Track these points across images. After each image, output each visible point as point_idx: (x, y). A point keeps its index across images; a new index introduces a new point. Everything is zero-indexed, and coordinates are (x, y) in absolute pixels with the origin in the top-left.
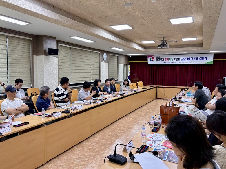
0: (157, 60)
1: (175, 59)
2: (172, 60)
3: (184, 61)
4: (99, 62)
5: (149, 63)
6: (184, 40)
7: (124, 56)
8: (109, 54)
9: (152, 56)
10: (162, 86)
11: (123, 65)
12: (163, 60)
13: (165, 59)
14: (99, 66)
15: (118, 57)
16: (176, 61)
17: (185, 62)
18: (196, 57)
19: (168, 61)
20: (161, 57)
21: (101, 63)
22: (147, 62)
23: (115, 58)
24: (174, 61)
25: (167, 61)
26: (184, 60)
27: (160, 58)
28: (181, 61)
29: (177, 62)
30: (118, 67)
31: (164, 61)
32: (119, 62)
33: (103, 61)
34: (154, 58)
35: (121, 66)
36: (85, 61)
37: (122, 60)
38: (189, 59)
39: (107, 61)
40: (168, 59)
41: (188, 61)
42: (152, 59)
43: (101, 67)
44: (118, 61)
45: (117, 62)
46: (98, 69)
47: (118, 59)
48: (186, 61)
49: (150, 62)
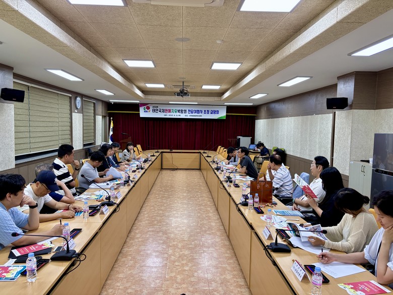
0: (154, 111)
1: (179, 110)
2: (176, 112)
3: (192, 114)
4: (69, 112)
5: (141, 116)
6: (205, 87)
7: (103, 101)
8: (84, 99)
9: (146, 106)
10: (169, 151)
11: (101, 117)
12: (163, 111)
13: (166, 110)
14: (69, 120)
15: (94, 104)
16: (180, 114)
17: (193, 116)
18: (206, 110)
19: (170, 114)
20: (160, 107)
21: (73, 114)
22: (139, 114)
23: (91, 106)
24: (178, 114)
25: (168, 114)
26: (192, 112)
27: (158, 109)
28: (187, 114)
29: (183, 116)
30: (95, 120)
31: (165, 114)
32: (96, 112)
33: (76, 111)
34: (149, 109)
35: (99, 119)
36: (49, 110)
37: (100, 108)
38: (198, 112)
39: (81, 111)
40: (170, 111)
41: (196, 114)
42: (146, 110)
43: (73, 122)
44: (94, 110)
45: (93, 112)
46: (69, 124)
47: (94, 107)
48: (194, 114)
49: (143, 114)
